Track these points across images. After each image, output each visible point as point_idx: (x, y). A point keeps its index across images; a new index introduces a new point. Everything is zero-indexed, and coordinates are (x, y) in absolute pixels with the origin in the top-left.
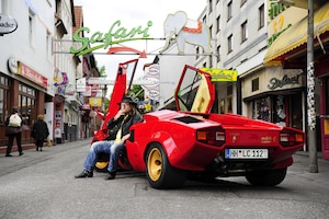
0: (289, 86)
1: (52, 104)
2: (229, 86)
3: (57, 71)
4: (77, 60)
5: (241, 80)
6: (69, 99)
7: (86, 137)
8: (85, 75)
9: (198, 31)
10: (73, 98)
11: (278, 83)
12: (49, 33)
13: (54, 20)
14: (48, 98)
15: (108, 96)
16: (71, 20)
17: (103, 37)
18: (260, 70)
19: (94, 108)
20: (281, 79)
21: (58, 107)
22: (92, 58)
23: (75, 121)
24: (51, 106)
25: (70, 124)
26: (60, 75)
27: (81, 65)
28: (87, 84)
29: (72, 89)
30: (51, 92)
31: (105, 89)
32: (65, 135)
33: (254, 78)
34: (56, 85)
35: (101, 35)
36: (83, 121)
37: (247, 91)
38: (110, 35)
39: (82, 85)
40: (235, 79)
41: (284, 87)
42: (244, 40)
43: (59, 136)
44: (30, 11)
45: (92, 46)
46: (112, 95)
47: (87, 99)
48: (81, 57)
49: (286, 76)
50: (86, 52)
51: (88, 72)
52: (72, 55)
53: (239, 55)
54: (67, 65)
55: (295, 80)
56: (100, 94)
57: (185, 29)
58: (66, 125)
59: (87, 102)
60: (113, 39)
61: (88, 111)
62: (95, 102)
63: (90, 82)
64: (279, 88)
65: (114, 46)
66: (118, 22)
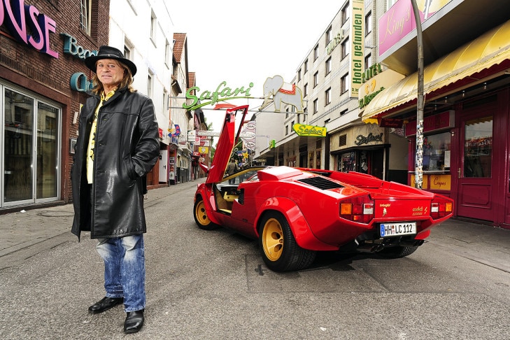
0: (373, 143)
1: (166, 151)
2: (319, 141)
3: (171, 123)
4: (189, 115)
5: (329, 136)
6: (181, 147)
7: (195, 179)
8: (195, 128)
9: (293, 93)
10: (185, 147)
11: (364, 140)
12: (165, 91)
13: (170, 81)
14: (163, 146)
15: (214, 146)
16: (185, 82)
17: (211, 95)
18: (348, 128)
19: (202, 155)
20: (366, 136)
21: (171, 154)
22: (202, 115)
23: (187, 165)
24: (165, 154)
25: (182, 168)
26: (174, 127)
27: (192, 120)
28: (197, 136)
29: (184, 139)
30: (166, 141)
31: (212, 140)
32: (178, 178)
33: (341, 135)
34: (170, 135)
35: (209, 93)
36: (193, 165)
37: (335, 145)
38: (217, 93)
39: (193, 136)
40: (324, 135)
41: (369, 144)
42: (327, 103)
43: (173, 178)
44: (150, 71)
45: (202, 102)
46: (217, 146)
47: (197, 148)
48: (193, 113)
49: (371, 134)
50: (196, 107)
51: (198, 126)
52: (185, 111)
53: (323, 116)
54: (180, 118)
55: (379, 138)
56: (207, 144)
57: (281, 90)
58: (179, 169)
59: (197, 150)
60: (220, 97)
61: (197, 158)
62: (203, 150)
63: (200, 134)
64: (364, 144)
65: (220, 103)
66: (224, 83)
